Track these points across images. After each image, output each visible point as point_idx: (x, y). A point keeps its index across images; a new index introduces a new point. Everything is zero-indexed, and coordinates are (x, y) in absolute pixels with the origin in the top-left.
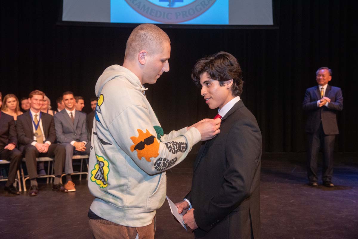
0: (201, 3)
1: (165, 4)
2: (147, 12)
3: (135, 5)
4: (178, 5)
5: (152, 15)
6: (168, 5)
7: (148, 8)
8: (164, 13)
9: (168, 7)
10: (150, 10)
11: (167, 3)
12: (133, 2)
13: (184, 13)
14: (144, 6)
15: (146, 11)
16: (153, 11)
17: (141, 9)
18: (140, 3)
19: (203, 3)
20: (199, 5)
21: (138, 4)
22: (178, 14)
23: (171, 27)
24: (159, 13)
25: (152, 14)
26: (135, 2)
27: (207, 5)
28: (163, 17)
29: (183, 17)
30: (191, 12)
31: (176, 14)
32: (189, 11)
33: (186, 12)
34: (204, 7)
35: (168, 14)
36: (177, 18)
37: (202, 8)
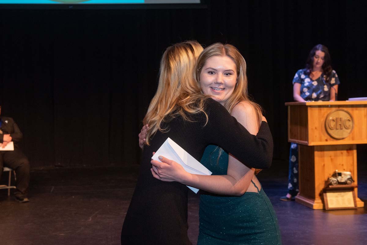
23: (71, 7)
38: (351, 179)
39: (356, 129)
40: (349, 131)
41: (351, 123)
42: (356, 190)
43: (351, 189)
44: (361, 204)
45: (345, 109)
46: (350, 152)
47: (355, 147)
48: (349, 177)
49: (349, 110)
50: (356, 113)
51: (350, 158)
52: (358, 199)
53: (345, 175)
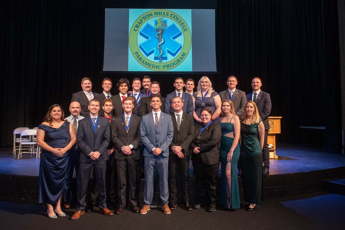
0: (177, 60)
1: (158, 61)
2: (148, 66)
4: (164, 61)
7: (148, 63)
8: (157, 66)
10: (149, 64)
11: (159, 60)
12: (140, 61)
13: (168, 66)
14: (146, 62)
16: (151, 65)
18: (144, 60)
19: (178, 60)
20: (176, 61)
22: (164, 66)
23: (160, 73)
24: (154, 66)
25: (151, 66)
27: (180, 61)
28: (156, 68)
29: (167, 68)
30: (172, 65)
31: (163, 66)
32: (170, 64)
33: (169, 65)
34: (179, 62)
35: (159, 66)
36: (164, 68)
37: (178, 63)
38: (272, 147)
39: (275, 128)
40: (272, 128)
41: (273, 125)
42: (275, 151)
43: (273, 151)
44: (277, 157)
45: (271, 120)
46: (273, 136)
47: (275, 135)
48: (272, 146)
49: (272, 120)
50: (275, 121)
51: (273, 139)
52: (275, 155)
53: (270, 145)
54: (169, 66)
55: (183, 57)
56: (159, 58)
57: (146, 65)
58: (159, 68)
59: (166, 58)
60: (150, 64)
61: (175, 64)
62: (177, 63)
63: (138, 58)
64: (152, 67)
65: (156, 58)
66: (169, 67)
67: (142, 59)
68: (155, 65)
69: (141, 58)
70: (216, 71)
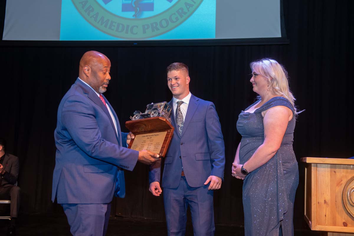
0: (178, 12)
1: (130, 15)
2: (106, 26)
3: (91, 17)
4: (147, 14)
5: (113, 30)
6: (133, 16)
7: (108, 20)
8: (128, 26)
9: (134, 17)
10: (109, 23)
11: (133, 13)
12: (89, 14)
13: (154, 25)
14: (103, 18)
15: (104, 24)
16: (114, 24)
17: (98, 23)
18: (98, 14)
19: (180, 11)
21: (95, 16)
22: (146, 27)
23: (135, 44)
24: (121, 26)
25: (113, 28)
26: (92, 14)
27: (185, 13)
28: (127, 32)
29: (153, 31)
30: (164, 23)
31: (143, 26)
32: (161, 22)
33: (156, 23)
34: (181, 16)
35: (133, 27)
36: (144, 32)
37: (179, 17)
54: (159, 26)
55: (192, 3)
56: (134, 6)
57: (102, 24)
58: (132, 32)
59: (150, 7)
60: (112, 22)
61: (173, 22)
62: (177, 19)
63: (83, 7)
64: (117, 30)
65: (126, 8)
66: (158, 29)
67: (93, 9)
68: (123, 26)
69: (91, 9)
70: (279, 35)
